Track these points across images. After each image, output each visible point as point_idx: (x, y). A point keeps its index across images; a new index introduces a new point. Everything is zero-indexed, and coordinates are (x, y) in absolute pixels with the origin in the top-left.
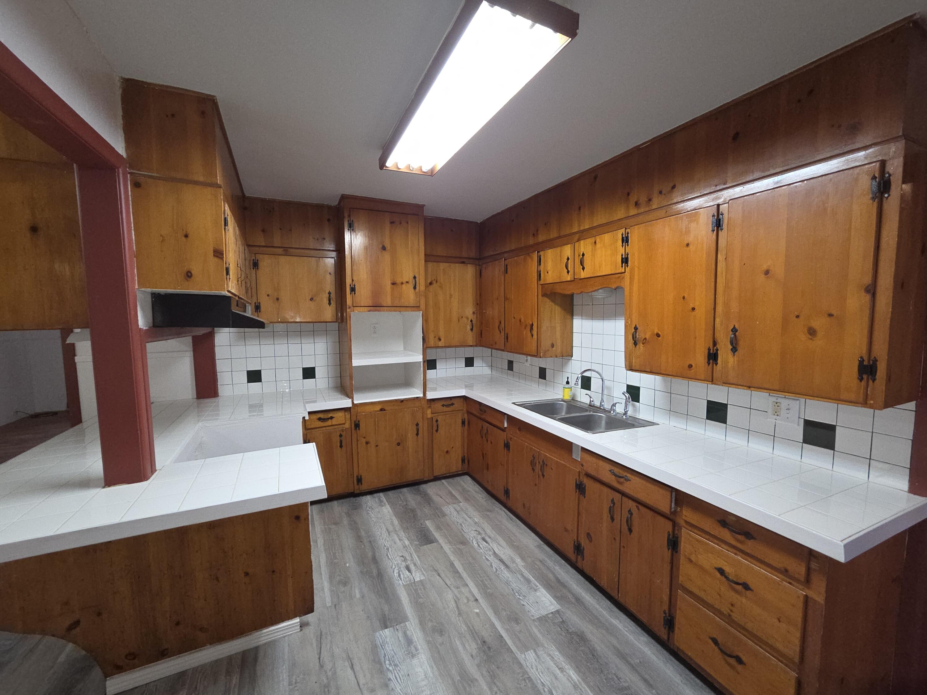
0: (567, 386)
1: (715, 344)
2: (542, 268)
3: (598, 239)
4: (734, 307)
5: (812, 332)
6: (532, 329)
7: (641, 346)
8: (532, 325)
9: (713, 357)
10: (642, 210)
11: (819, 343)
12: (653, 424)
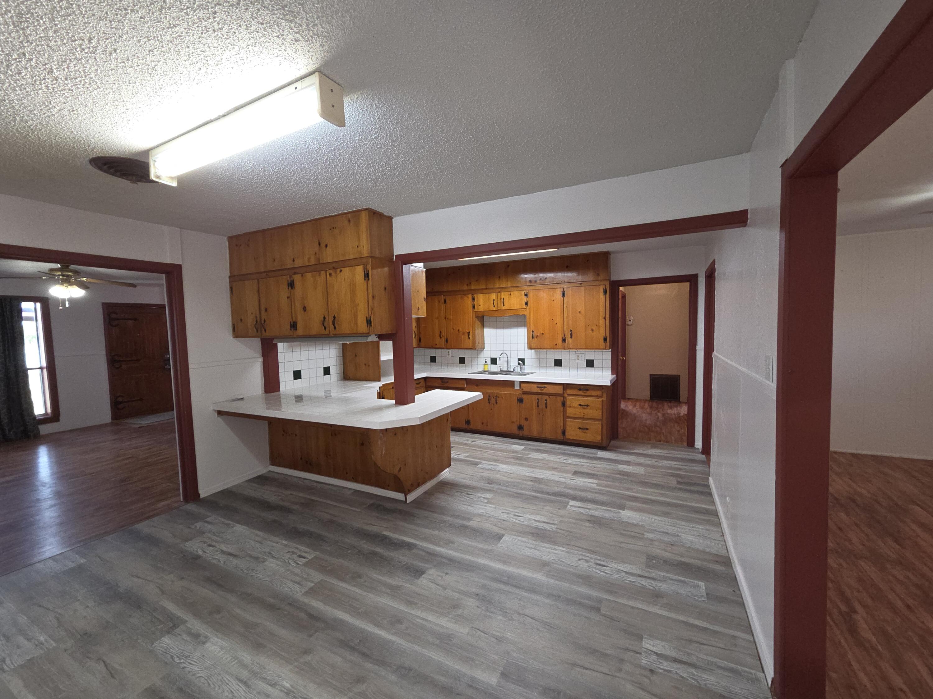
0: (486, 363)
1: (564, 336)
2: (475, 303)
3: (512, 293)
4: (570, 323)
5: (592, 330)
6: (469, 335)
7: (535, 339)
8: (469, 332)
9: (564, 340)
10: (532, 284)
11: (595, 333)
12: (533, 373)
